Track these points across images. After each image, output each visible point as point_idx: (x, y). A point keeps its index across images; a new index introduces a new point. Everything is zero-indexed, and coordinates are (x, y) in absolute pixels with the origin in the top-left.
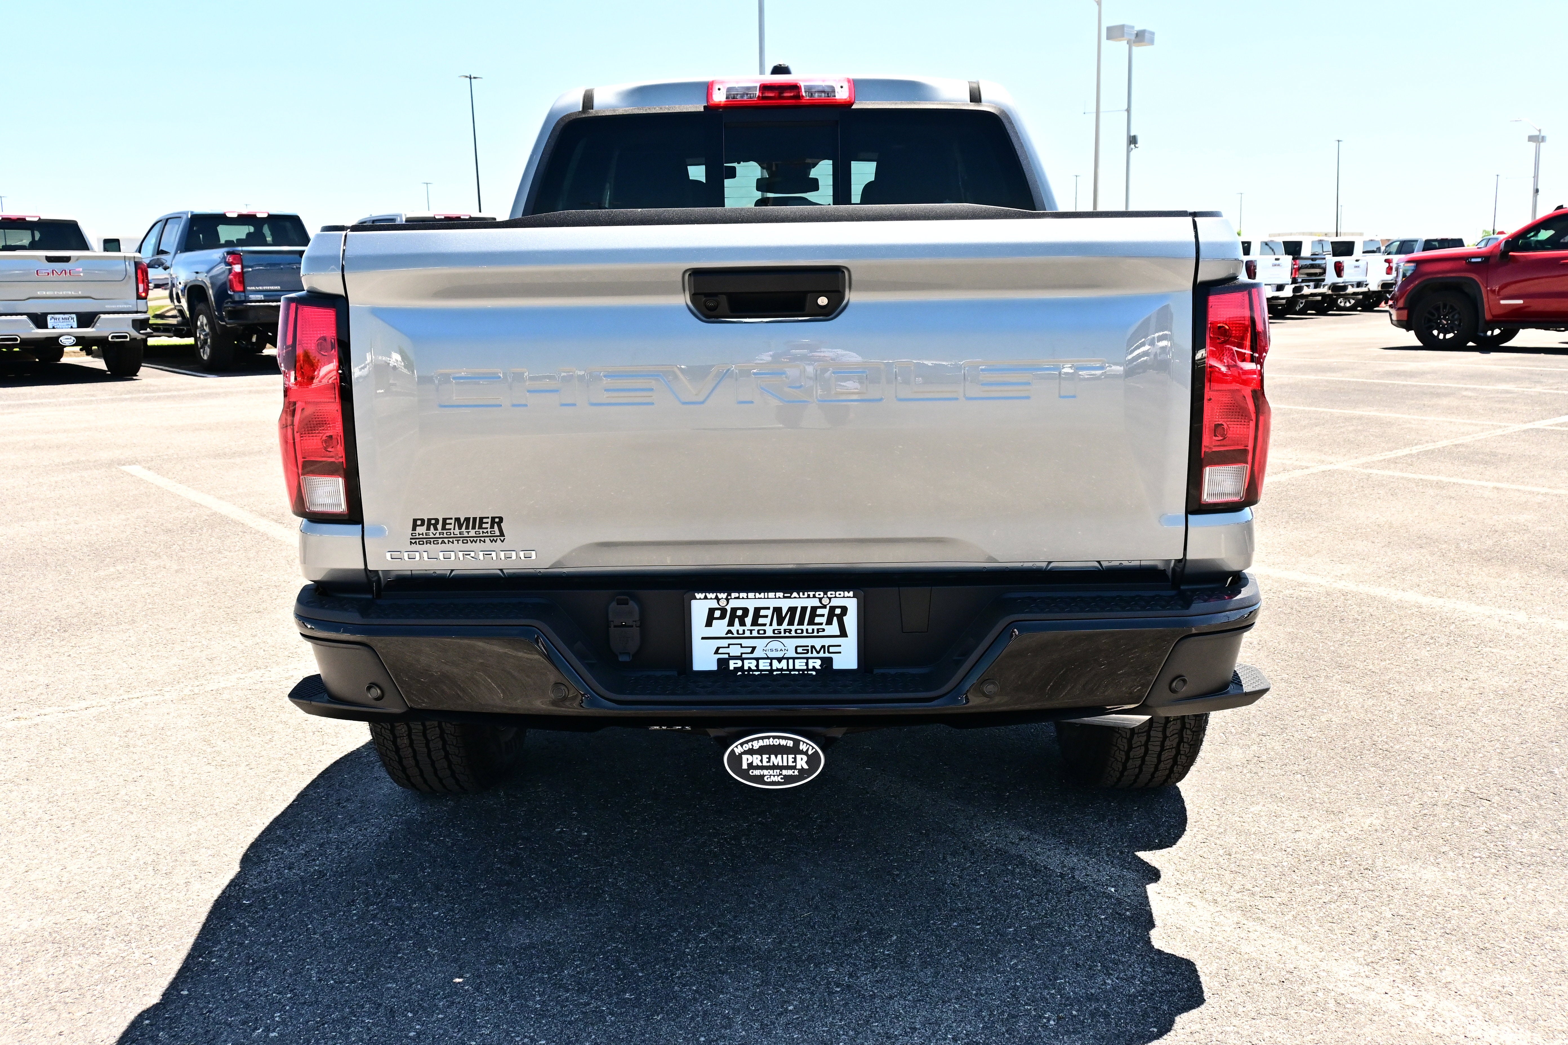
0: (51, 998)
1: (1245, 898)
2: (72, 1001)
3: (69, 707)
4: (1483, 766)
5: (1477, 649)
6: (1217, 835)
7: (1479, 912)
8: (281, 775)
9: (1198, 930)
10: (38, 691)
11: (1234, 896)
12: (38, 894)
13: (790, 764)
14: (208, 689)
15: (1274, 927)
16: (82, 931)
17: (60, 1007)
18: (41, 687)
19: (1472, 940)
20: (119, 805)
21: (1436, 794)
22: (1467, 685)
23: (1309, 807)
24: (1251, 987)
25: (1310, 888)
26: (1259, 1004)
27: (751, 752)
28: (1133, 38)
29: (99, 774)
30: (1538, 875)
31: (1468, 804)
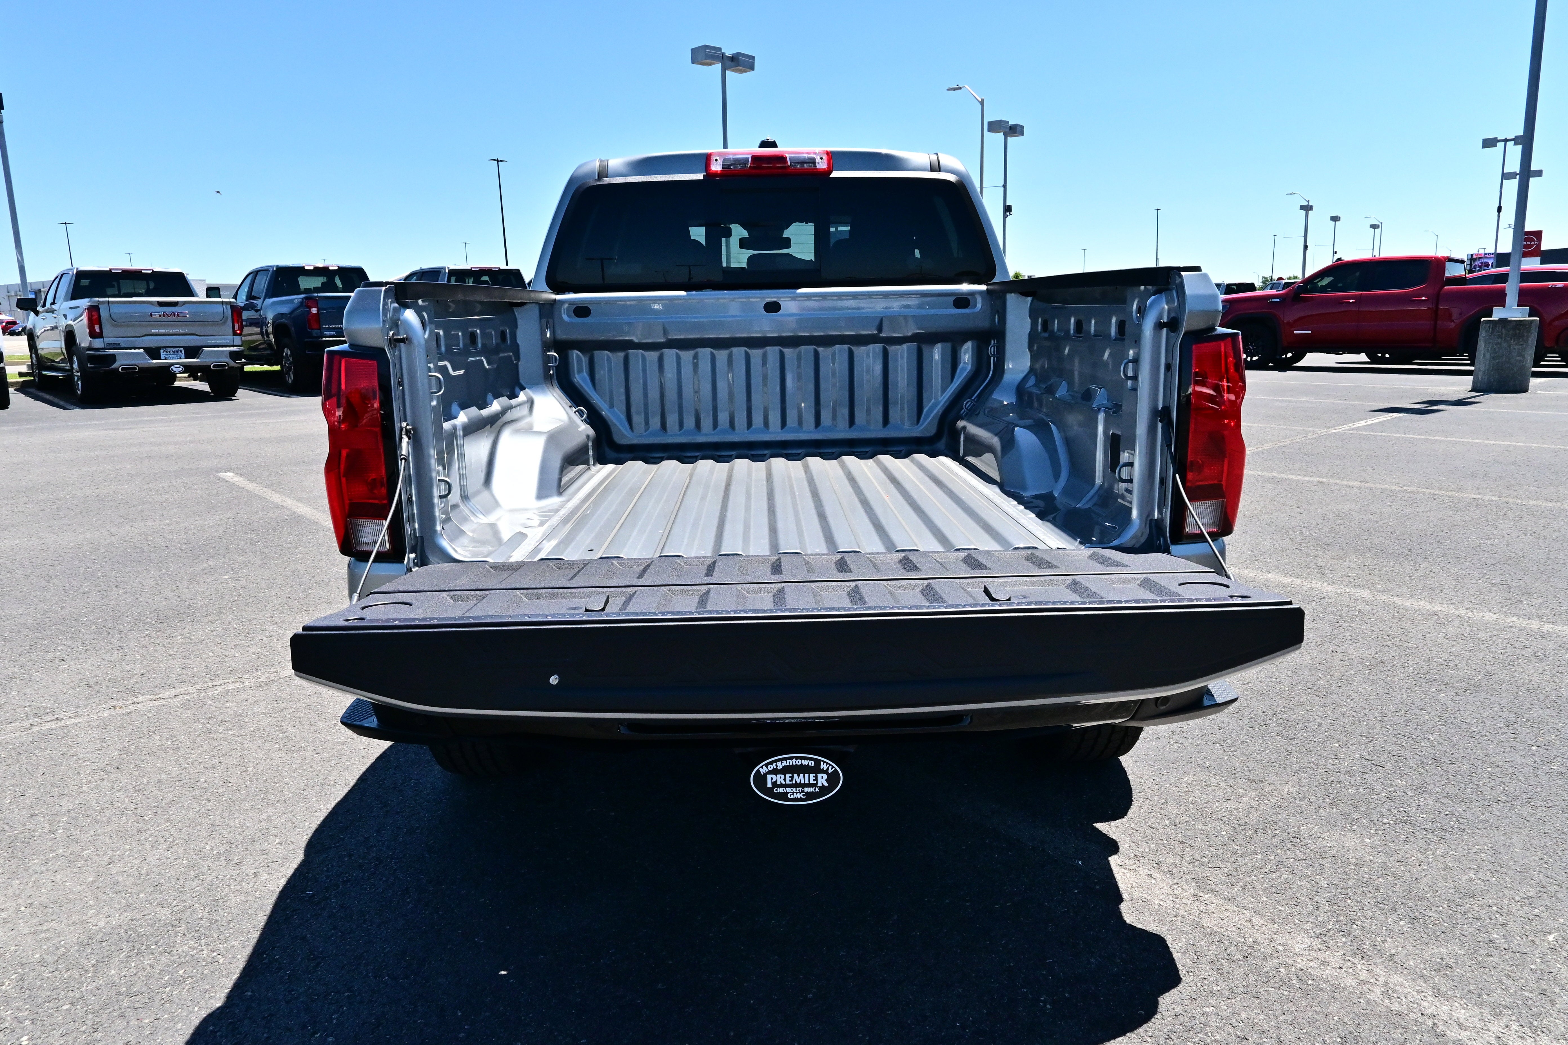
0: (121, 1003)
1: (1196, 869)
2: (142, 1006)
3: (160, 696)
4: (1369, 733)
5: (1338, 624)
6: (1160, 805)
7: (1402, 880)
8: (344, 759)
9: (1161, 903)
10: (134, 680)
11: (1187, 867)
12: (117, 888)
13: (812, 782)
14: (282, 675)
15: (1228, 899)
16: (155, 928)
17: (130, 1013)
18: (136, 676)
19: (1402, 910)
20: (197, 792)
21: (1337, 761)
22: (1338, 657)
23: (1233, 777)
24: (1220, 963)
25: (1251, 858)
26: (1230, 981)
27: (775, 772)
28: (1008, 130)
29: (182, 760)
30: (1442, 841)
31: (1365, 771)
